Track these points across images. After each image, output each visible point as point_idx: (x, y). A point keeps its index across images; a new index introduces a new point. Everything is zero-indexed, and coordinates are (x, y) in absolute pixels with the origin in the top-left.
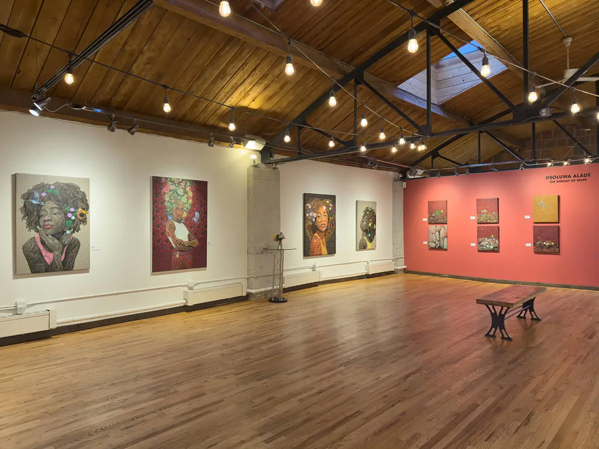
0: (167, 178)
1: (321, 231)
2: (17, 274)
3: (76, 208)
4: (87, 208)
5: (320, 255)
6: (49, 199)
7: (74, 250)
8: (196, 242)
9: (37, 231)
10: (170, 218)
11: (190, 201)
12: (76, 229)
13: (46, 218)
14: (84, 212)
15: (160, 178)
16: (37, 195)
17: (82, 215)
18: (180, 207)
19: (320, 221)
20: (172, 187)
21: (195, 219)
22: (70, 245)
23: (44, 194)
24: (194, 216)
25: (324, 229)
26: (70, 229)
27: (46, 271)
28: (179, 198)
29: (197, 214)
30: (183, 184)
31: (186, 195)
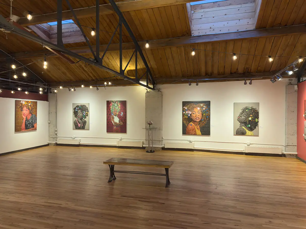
0: (111, 101)
1: (195, 122)
2: (73, 129)
3: (85, 112)
4: (88, 112)
5: (195, 135)
6: (79, 109)
7: (85, 124)
8: (122, 123)
9: (77, 118)
10: (112, 114)
11: (120, 108)
12: (85, 118)
13: (79, 115)
14: (87, 113)
15: (109, 101)
16: (76, 108)
17: (87, 114)
18: (116, 111)
19: (194, 115)
20: (113, 104)
21: (121, 115)
22: (84, 122)
23: (78, 108)
24: (121, 114)
25: (198, 121)
26: (84, 118)
27: (79, 129)
28: (115, 107)
29: (122, 113)
30: (117, 102)
31: (118, 106)
